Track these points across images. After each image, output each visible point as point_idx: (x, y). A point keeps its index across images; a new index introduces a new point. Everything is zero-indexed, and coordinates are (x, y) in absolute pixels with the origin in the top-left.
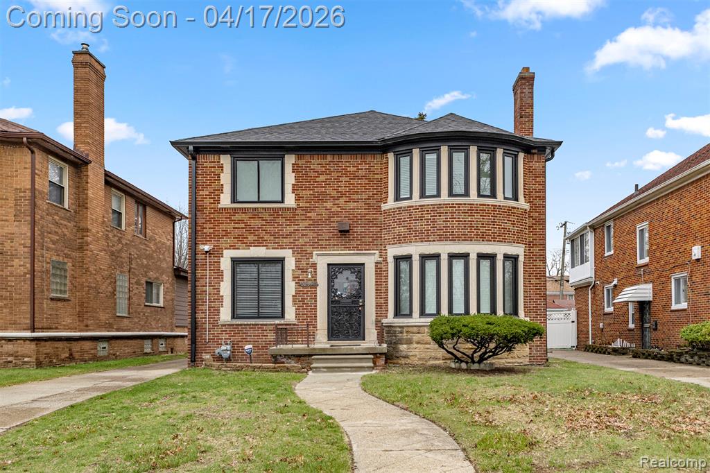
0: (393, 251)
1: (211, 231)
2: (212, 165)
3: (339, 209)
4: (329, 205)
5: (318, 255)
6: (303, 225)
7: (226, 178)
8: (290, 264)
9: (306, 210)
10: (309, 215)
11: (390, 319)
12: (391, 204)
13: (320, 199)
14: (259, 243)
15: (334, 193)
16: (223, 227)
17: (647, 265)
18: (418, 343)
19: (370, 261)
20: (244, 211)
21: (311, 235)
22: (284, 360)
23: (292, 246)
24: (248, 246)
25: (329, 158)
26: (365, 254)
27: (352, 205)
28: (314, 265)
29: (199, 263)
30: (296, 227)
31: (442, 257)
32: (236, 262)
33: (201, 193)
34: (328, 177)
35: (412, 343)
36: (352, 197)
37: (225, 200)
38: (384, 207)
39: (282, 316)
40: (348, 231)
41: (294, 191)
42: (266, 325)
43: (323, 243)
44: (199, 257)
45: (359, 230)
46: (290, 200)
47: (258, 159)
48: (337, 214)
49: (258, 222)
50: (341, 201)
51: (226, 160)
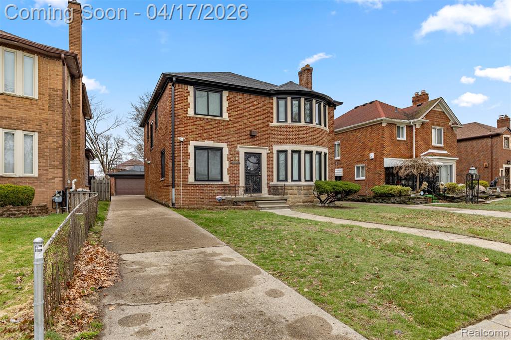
0: (276, 148)
1: (183, 129)
2: (183, 90)
3: (250, 124)
4: (245, 121)
5: (240, 147)
6: (232, 130)
7: (191, 99)
8: (226, 152)
9: (233, 122)
10: (235, 125)
11: (275, 182)
12: (275, 123)
13: (241, 117)
14: (210, 138)
15: (247, 115)
16: (189, 128)
17: (339, 160)
18: (291, 194)
19: (264, 152)
20: (202, 119)
21: (237, 136)
22: (241, 204)
23: (227, 141)
24: (204, 140)
25: (245, 95)
26: (262, 148)
27: (256, 122)
28: (238, 153)
29: (176, 147)
30: (229, 131)
31: (302, 152)
32: (196, 148)
33: (177, 106)
34: (245, 106)
35: (288, 195)
36: (256, 118)
37: (191, 112)
38: (271, 125)
39: (222, 180)
40: (254, 136)
41: (227, 111)
42: (214, 185)
43: (243, 141)
44: (176, 144)
45: (259, 135)
46: (226, 116)
47: (207, 91)
48: (249, 126)
49: (209, 127)
50: (251, 119)
51: (191, 89)
